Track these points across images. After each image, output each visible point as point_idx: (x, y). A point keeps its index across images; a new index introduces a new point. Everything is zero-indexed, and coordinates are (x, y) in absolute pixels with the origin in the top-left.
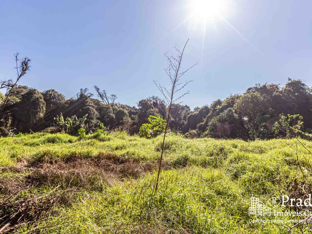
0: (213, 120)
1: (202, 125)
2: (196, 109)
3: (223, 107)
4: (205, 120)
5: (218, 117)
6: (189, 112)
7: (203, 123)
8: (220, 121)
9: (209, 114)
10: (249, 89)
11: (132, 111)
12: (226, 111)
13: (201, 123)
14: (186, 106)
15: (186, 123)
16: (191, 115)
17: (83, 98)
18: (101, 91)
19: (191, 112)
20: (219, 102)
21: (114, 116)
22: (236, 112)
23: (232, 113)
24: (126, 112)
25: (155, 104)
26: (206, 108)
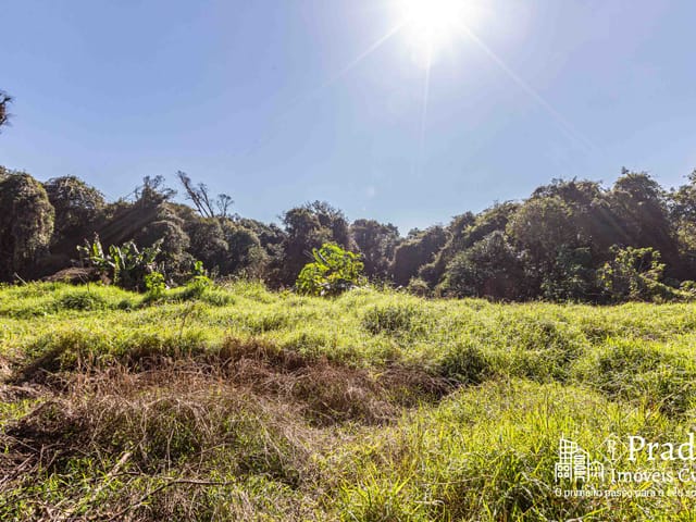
0: (458, 257)
1: (430, 268)
2: (414, 233)
3: (479, 228)
4: (437, 258)
5: (470, 251)
6: (397, 239)
7: (433, 265)
8: (473, 260)
9: (447, 246)
10: (539, 190)
11: (269, 234)
12: (488, 239)
13: (428, 265)
14: (390, 226)
15: (391, 263)
16: (404, 247)
17: (150, 201)
18: (194, 185)
19: (403, 240)
20: (469, 219)
21: (226, 245)
22: (511, 241)
23: (503, 243)
24: (255, 236)
25: (324, 219)
26: (438, 230)
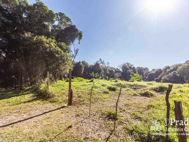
0: (164, 77)
1: (157, 79)
2: (153, 70)
3: (171, 70)
4: (159, 77)
5: (168, 75)
6: (148, 71)
7: (158, 78)
8: (168, 77)
9: (162, 74)
10: (187, 61)
11: (117, 70)
12: (172, 73)
13: (157, 78)
14: (146, 68)
15: (147, 78)
16: (150, 74)
17: (97, 65)
19: (150, 72)
20: (168, 68)
21: (109, 73)
22: (178, 73)
23: (176, 74)
24: (114, 71)
25: (130, 68)
26: (160, 70)
